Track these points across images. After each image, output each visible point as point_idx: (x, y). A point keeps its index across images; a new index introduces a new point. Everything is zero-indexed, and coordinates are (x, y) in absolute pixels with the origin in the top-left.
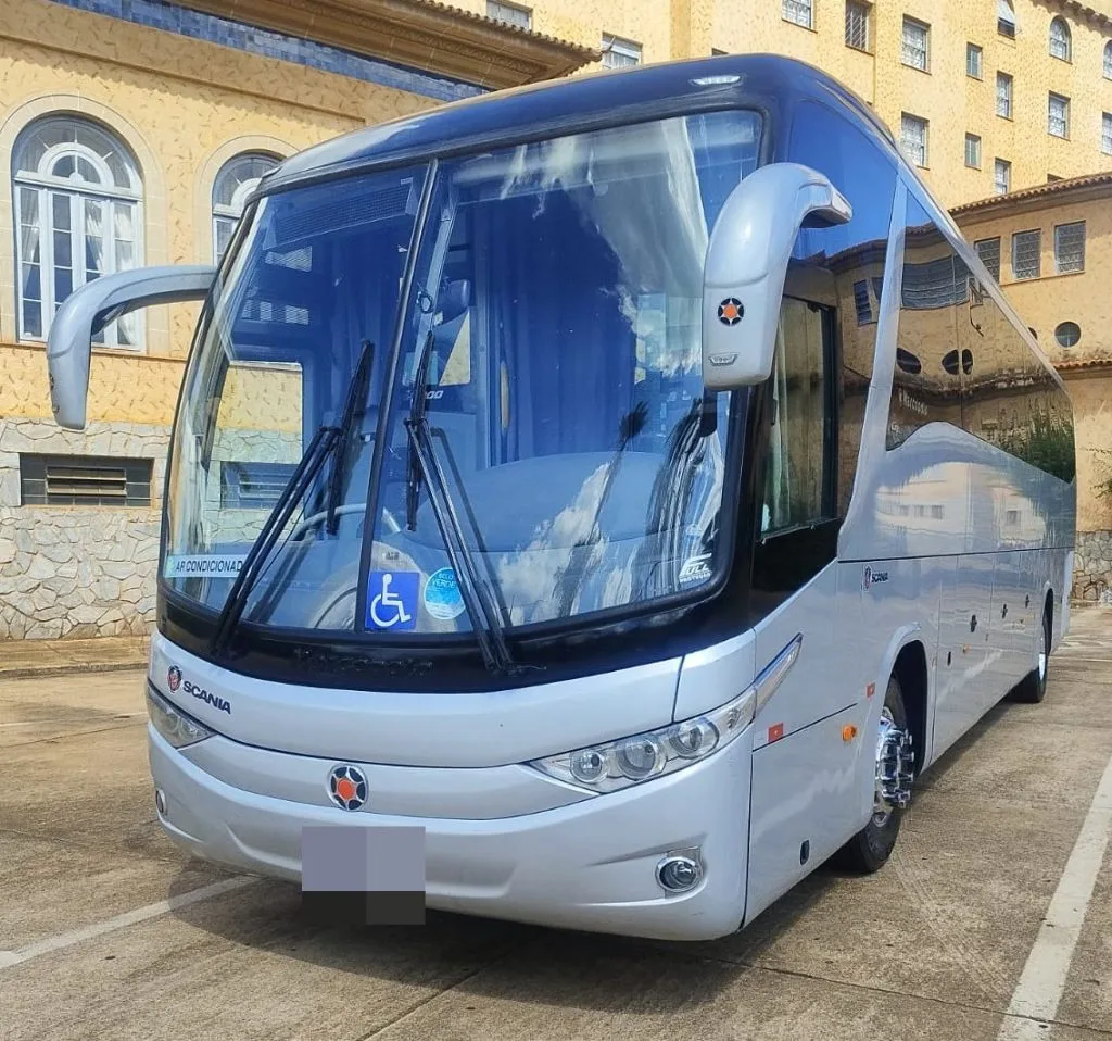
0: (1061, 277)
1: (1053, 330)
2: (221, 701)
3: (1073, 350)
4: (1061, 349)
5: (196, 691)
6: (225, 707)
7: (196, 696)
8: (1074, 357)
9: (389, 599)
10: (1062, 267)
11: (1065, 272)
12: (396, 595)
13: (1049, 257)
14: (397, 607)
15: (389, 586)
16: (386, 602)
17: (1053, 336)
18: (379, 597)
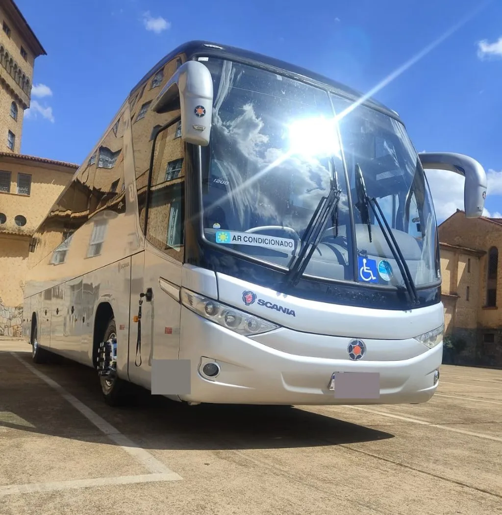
0: (19, 195)
1: (14, 217)
2: (288, 310)
3: (23, 228)
4: (16, 226)
5: (269, 305)
6: (292, 313)
7: (270, 307)
8: (23, 231)
9: (367, 269)
10: (20, 191)
11: (21, 194)
12: (369, 268)
13: (15, 185)
14: (370, 273)
15: (366, 264)
16: (365, 271)
17: (14, 220)
18: (362, 268)
